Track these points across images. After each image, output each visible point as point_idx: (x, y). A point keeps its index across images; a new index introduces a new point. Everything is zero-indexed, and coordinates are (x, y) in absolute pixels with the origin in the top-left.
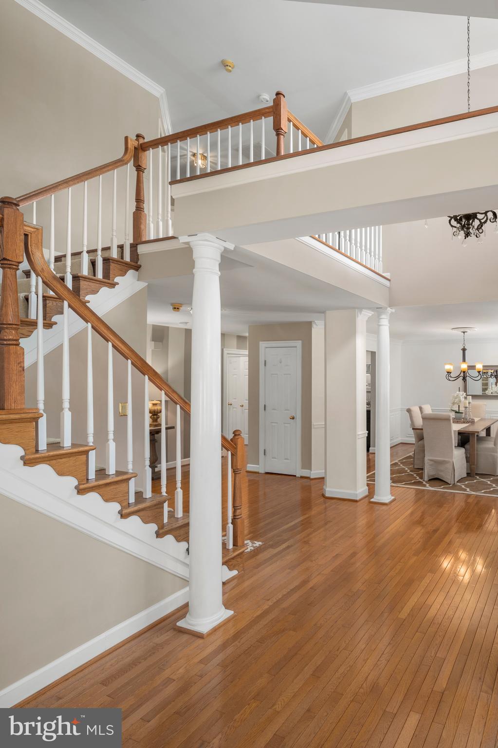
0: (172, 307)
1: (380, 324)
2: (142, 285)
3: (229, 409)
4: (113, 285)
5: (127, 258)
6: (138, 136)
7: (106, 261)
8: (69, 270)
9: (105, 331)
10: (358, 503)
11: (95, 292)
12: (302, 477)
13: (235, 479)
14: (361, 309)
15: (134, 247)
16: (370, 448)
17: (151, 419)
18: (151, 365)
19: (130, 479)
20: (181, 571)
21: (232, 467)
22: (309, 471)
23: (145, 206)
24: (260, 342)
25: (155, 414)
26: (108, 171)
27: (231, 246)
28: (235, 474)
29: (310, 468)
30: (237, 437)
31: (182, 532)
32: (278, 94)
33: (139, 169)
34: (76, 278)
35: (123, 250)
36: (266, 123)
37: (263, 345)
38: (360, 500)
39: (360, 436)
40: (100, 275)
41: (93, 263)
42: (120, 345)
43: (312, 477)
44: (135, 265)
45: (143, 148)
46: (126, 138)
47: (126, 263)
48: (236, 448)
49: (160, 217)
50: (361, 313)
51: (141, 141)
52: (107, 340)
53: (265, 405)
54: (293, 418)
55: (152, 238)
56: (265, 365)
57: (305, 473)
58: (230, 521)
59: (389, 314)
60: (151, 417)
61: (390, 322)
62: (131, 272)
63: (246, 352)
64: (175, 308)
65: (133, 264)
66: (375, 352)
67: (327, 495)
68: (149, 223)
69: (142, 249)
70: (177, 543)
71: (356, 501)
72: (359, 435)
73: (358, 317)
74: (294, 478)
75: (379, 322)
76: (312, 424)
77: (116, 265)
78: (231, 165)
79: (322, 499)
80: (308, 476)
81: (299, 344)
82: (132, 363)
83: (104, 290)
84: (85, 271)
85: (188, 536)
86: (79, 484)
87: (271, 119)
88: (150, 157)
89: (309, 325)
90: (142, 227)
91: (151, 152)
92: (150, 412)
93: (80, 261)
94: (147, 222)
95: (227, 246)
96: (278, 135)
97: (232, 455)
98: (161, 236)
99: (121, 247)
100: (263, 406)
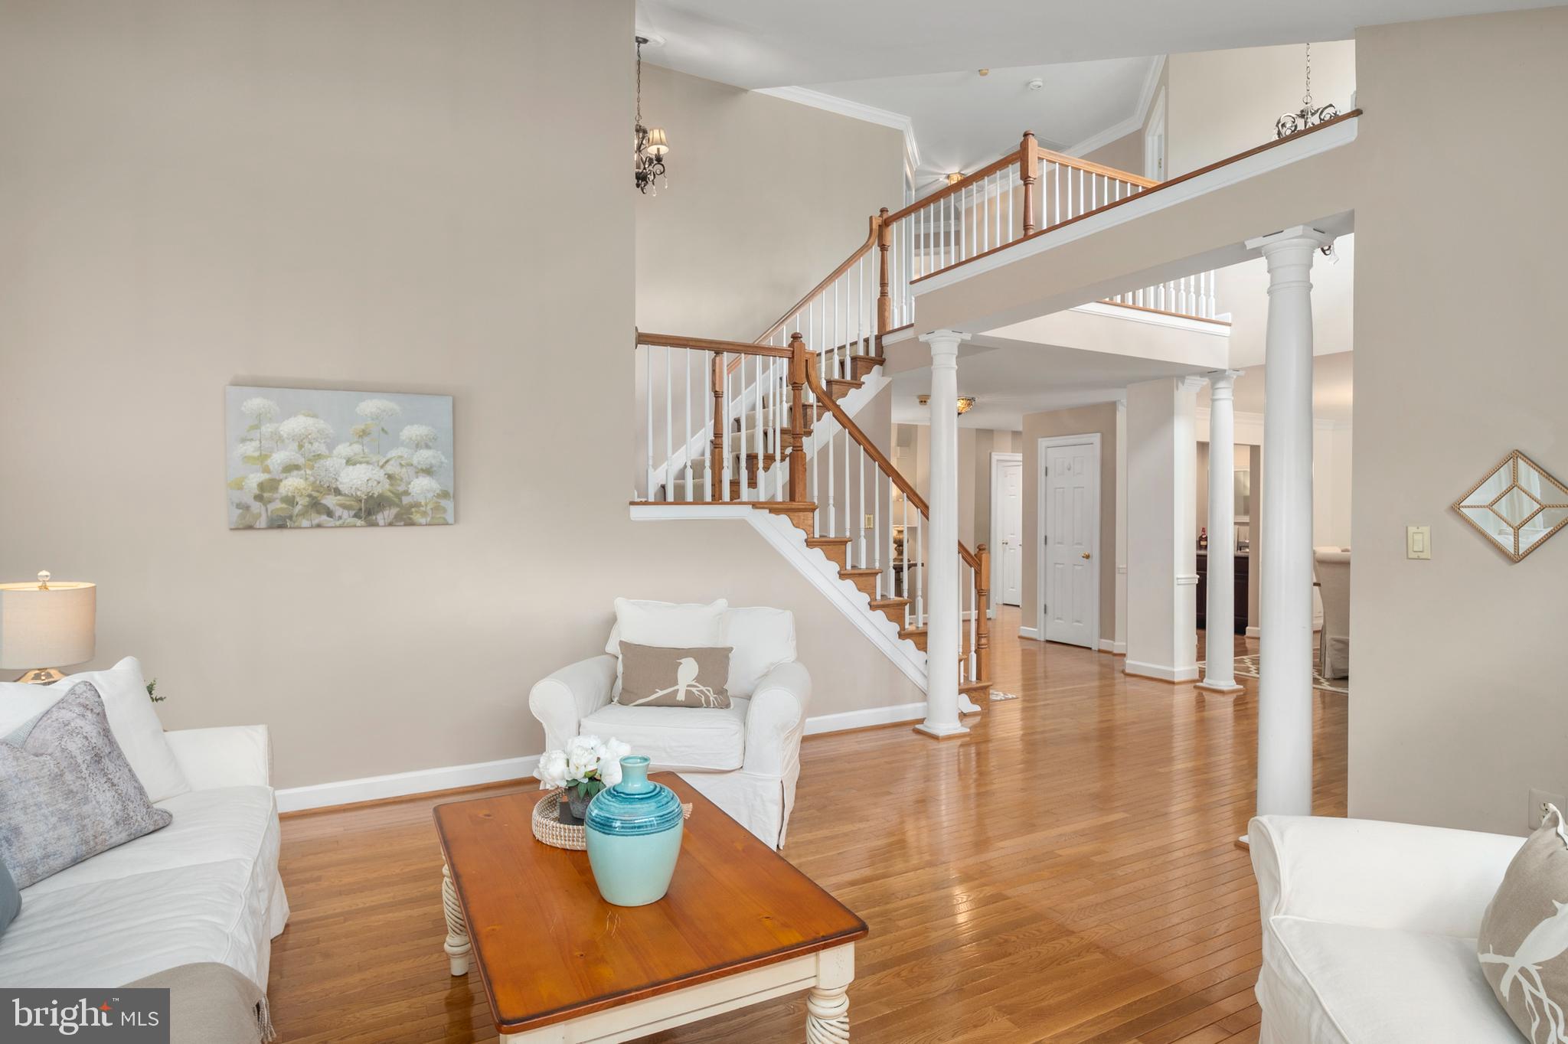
0: (918, 400)
1: (1216, 397)
2: (887, 380)
3: (1004, 550)
4: (859, 385)
5: (872, 354)
6: (883, 211)
7: (854, 359)
8: (823, 375)
9: (858, 435)
10: (1176, 687)
11: (844, 395)
12: (1100, 651)
13: (979, 602)
14: (1182, 378)
15: (879, 338)
16: (1247, 628)
17: (896, 552)
18: (896, 468)
19: (877, 574)
20: (920, 681)
21: (976, 587)
22: (1112, 642)
23: (889, 289)
24: (1040, 440)
25: (899, 544)
26: (855, 261)
27: (967, 337)
28: (980, 596)
29: (1113, 638)
30: (981, 552)
31: (920, 638)
32: (1026, 135)
33: (883, 248)
34: (829, 382)
35: (868, 343)
36: (1013, 172)
37: (1043, 443)
38: (1180, 683)
39: (1182, 581)
40: (848, 377)
41: (842, 364)
42: (872, 450)
43: (1115, 652)
44: (880, 361)
45: (886, 223)
46: (871, 218)
47: (872, 359)
48: (980, 565)
49: (904, 301)
50: (1183, 383)
51: (885, 216)
52: (860, 444)
53: (1046, 537)
54: (1088, 557)
55: (896, 326)
56: (1046, 475)
57: (1105, 644)
58: (973, 648)
59: (1233, 380)
60: (896, 549)
61: (1235, 393)
62: (876, 368)
63: (1019, 457)
64: (922, 402)
65: (877, 358)
66: (1259, 447)
67: (1128, 671)
68: (893, 310)
69: (887, 340)
70: (917, 650)
71: (1173, 683)
72: (1178, 579)
73: (1177, 389)
74: (1089, 651)
75: (1213, 395)
76: (1117, 567)
77: (862, 363)
78: (966, 257)
79: (1122, 675)
80: (1110, 650)
81: (1096, 438)
82: (879, 466)
83: (852, 392)
84: (836, 376)
85: (926, 648)
86: (841, 570)
87: (1018, 165)
88: (893, 231)
89: (1112, 407)
90: (887, 314)
91: (894, 226)
92: (895, 542)
93: (832, 363)
94: (891, 308)
95: (964, 338)
96: (1026, 185)
97: (976, 572)
98: (905, 324)
99: (866, 341)
100: (1043, 537)
